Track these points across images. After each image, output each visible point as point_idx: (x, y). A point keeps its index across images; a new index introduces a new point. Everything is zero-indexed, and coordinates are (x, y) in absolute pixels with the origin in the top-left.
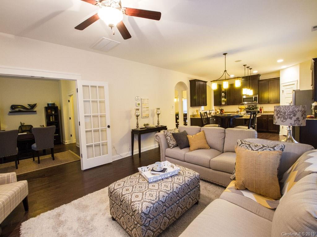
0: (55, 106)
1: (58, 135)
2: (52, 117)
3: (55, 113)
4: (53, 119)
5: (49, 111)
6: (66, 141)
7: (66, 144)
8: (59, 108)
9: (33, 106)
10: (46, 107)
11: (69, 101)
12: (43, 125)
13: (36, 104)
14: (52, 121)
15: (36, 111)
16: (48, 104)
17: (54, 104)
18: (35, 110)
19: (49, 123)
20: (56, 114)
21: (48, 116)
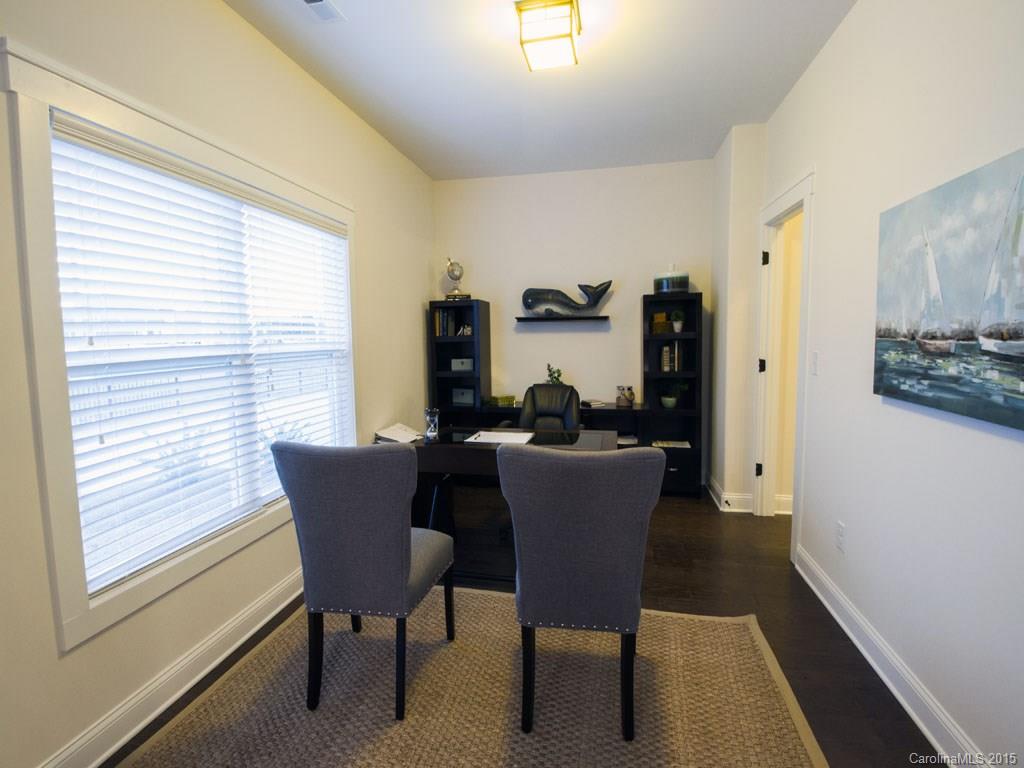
0: (691, 291)
1: (687, 445)
2: (672, 351)
3: (685, 328)
4: (672, 360)
5: (660, 318)
6: (726, 495)
7: (725, 509)
8: (706, 303)
9: (597, 294)
10: (646, 298)
11: (766, 258)
12: (630, 389)
13: (609, 284)
14: (666, 369)
15: (606, 318)
16: (658, 284)
17: (683, 282)
18: (602, 314)
19: (654, 381)
20: (691, 335)
21: (653, 345)
